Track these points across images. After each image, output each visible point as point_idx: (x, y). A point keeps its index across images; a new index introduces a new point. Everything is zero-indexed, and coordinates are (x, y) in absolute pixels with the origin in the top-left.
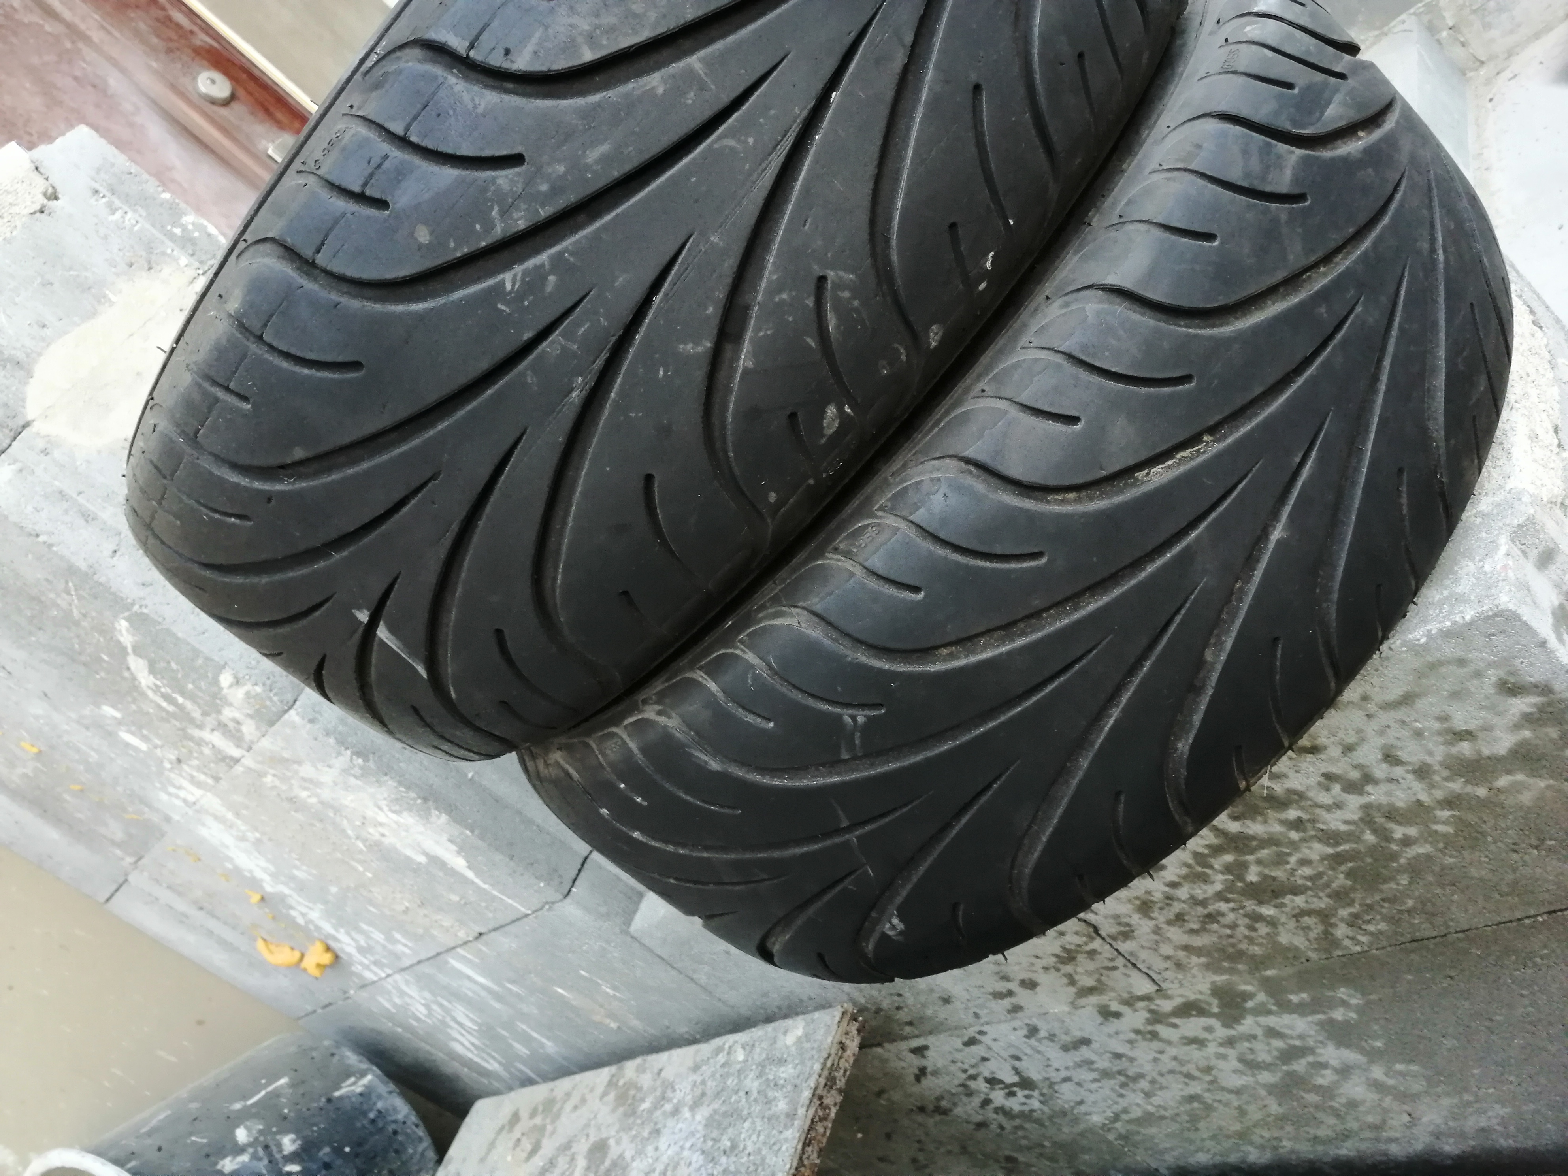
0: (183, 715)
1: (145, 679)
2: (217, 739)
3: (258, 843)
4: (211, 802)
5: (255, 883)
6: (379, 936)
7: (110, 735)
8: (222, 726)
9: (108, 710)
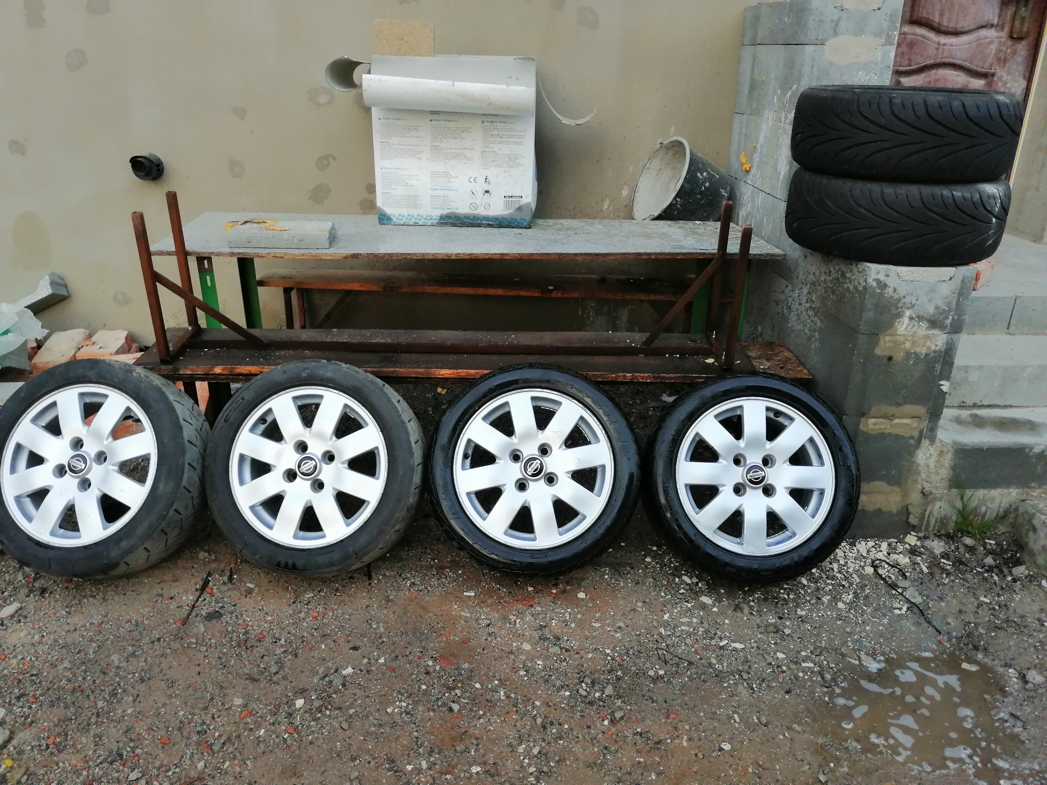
0: (785, 107)
1: (788, 96)
2: (783, 115)
3: (766, 137)
4: (771, 122)
5: (757, 143)
6: (758, 176)
7: (775, 95)
8: (786, 115)
9: (779, 91)
